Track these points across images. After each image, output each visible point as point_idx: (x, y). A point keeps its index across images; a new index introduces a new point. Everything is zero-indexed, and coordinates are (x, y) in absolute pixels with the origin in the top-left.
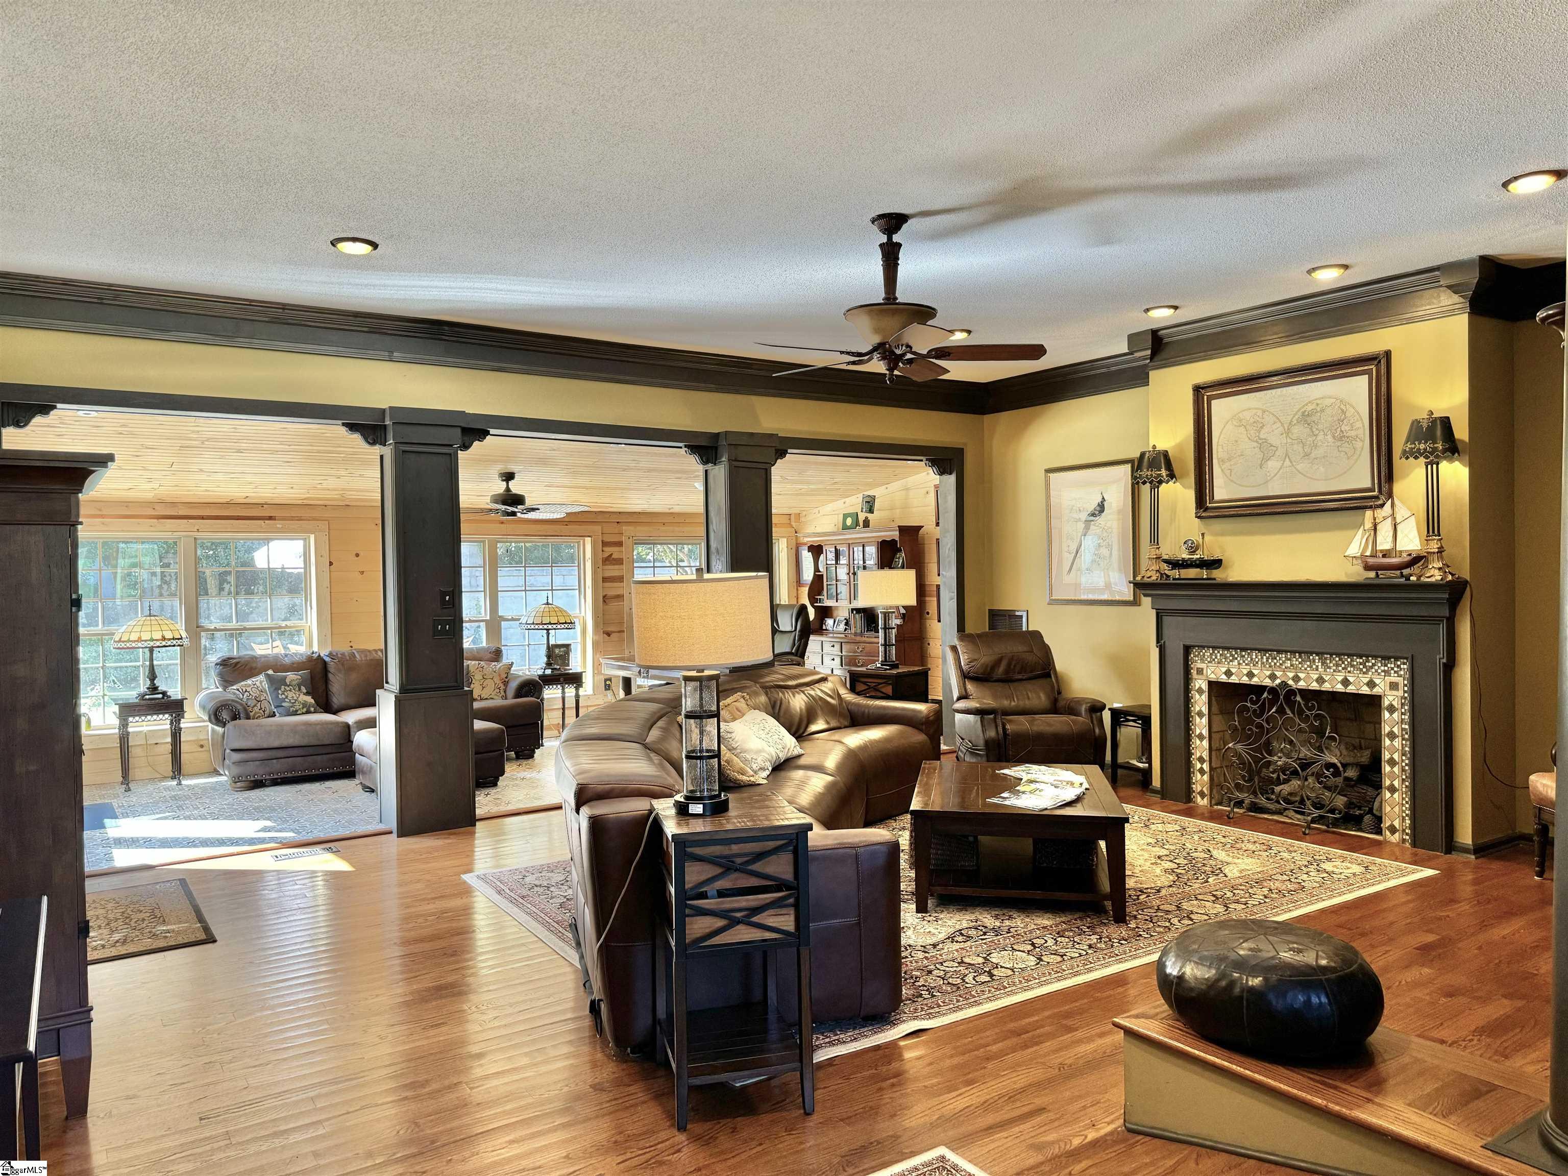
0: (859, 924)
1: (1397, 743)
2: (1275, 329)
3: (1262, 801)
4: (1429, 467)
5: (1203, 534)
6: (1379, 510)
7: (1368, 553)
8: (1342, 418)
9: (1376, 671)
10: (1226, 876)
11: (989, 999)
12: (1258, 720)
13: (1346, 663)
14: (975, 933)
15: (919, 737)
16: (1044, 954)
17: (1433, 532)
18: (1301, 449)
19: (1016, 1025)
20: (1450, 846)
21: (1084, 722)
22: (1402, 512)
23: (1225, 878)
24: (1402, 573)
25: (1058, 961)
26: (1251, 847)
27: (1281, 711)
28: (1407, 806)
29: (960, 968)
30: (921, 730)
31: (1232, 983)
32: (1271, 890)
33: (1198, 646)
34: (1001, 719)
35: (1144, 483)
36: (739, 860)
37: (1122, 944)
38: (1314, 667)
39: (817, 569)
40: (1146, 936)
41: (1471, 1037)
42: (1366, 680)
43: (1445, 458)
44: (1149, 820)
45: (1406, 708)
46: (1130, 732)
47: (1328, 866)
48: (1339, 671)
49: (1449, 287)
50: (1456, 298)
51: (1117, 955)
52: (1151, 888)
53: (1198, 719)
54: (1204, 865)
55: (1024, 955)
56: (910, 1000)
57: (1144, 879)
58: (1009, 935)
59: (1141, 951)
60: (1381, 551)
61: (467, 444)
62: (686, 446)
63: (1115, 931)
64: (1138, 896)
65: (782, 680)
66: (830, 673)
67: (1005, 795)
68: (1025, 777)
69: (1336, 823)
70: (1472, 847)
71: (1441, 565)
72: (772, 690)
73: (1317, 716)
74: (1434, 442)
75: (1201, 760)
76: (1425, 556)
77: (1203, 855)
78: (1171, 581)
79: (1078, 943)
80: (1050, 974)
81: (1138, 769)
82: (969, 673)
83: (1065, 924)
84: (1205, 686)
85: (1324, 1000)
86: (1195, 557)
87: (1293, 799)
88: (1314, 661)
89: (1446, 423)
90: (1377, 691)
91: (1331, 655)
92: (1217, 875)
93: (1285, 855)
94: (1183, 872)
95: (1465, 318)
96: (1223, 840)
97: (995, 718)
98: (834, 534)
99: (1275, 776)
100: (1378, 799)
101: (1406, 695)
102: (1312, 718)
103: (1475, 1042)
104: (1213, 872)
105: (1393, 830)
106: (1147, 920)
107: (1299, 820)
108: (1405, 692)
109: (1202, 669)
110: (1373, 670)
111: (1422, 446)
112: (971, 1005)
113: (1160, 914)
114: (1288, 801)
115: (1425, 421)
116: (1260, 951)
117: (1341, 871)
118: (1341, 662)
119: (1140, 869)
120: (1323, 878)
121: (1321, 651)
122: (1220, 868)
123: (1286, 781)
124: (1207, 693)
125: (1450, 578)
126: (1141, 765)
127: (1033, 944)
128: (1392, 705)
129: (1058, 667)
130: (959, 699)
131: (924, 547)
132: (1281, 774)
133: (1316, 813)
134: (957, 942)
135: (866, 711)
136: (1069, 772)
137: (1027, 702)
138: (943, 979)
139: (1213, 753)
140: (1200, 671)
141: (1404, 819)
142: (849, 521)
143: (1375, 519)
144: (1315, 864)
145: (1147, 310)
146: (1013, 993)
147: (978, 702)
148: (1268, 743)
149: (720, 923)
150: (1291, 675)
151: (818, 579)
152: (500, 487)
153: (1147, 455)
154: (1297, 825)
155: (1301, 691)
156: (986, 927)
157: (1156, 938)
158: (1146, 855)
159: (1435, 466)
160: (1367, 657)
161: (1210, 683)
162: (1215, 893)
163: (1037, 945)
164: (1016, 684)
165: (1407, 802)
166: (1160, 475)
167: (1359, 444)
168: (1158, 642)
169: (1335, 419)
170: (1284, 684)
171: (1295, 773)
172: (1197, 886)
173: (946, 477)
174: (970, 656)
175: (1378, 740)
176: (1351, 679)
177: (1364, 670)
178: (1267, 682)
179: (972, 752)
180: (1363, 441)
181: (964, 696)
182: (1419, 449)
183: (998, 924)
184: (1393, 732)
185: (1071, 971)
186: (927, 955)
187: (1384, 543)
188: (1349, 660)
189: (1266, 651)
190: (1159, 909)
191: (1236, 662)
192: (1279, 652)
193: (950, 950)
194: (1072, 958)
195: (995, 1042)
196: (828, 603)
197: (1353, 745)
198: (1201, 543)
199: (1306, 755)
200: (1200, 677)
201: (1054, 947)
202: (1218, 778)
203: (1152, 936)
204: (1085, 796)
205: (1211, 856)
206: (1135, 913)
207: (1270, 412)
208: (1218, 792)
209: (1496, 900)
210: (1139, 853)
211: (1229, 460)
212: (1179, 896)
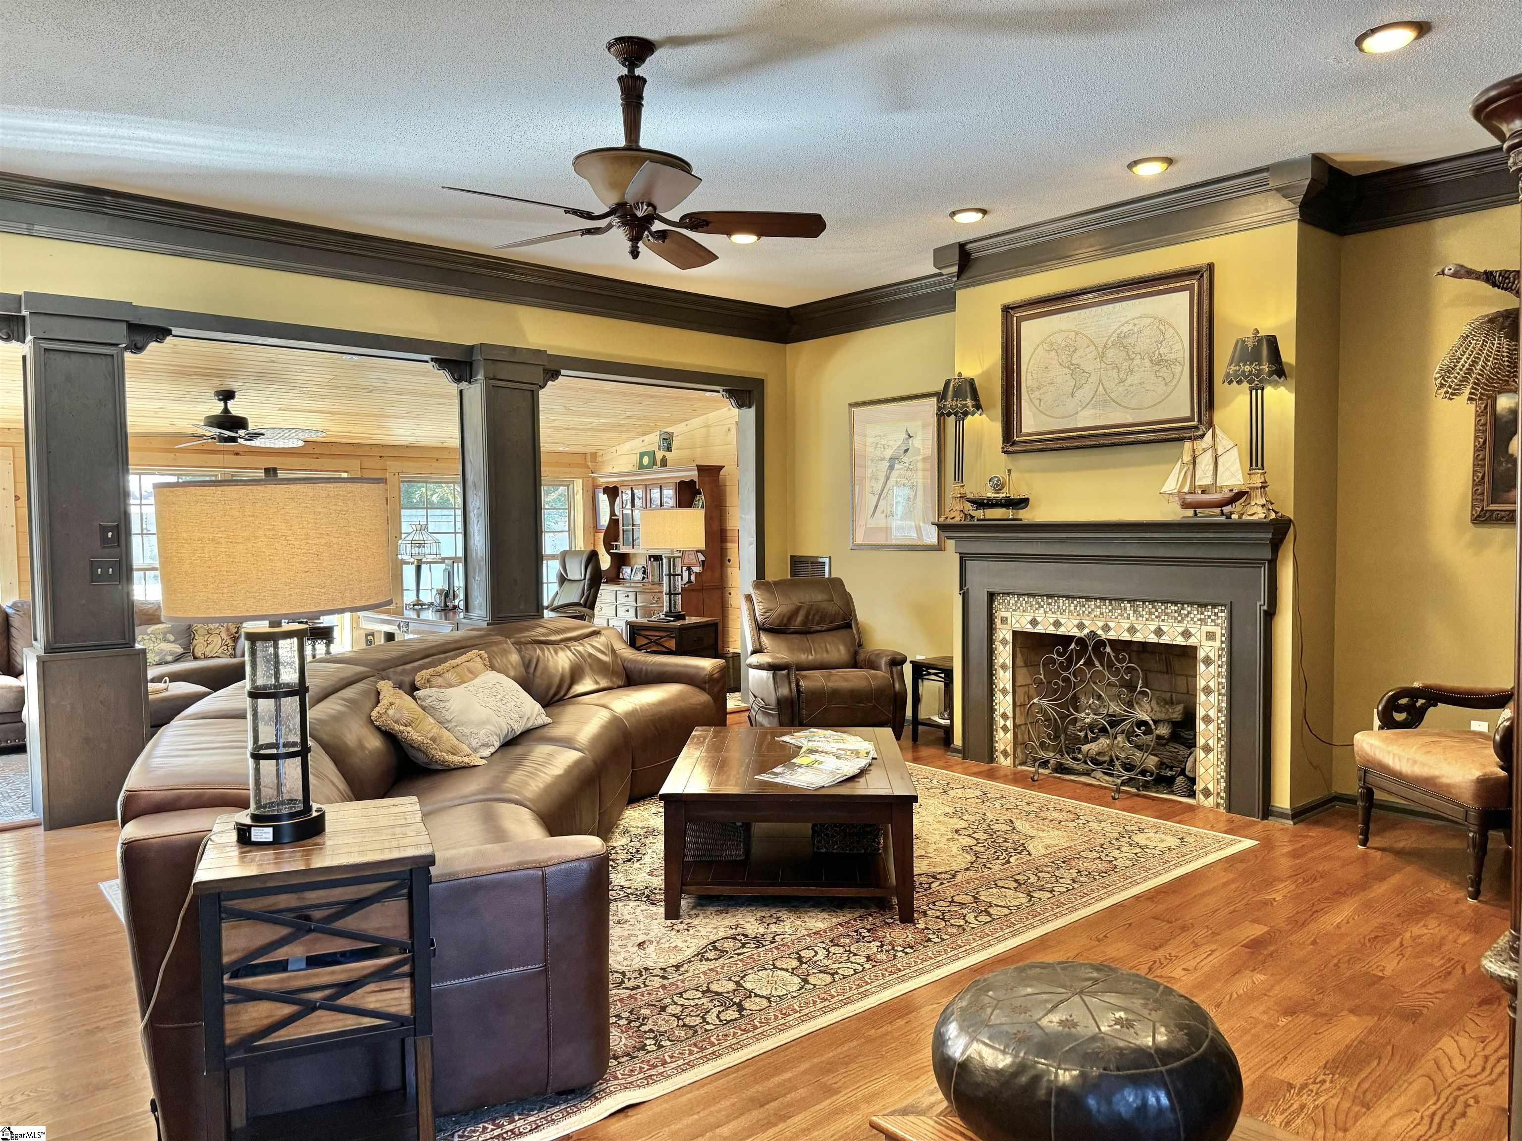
0: (546, 970)
1: (1213, 698)
2: (1092, 240)
3: (1068, 761)
4: (1254, 392)
5: (1009, 471)
6: (1198, 442)
7: (1186, 490)
8: (1161, 339)
9: (1192, 619)
10: (1030, 854)
11: (732, 1048)
12: (1065, 674)
13: (1160, 611)
14: (732, 944)
15: (703, 698)
16: (811, 972)
17: (1257, 465)
18: (1115, 375)
19: (760, 1089)
20: (1267, 811)
21: (883, 676)
22: (1224, 443)
23: (1028, 857)
24: (1222, 511)
25: (828, 982)
26: (1057, 815)
27: (1089, 663)
28: (1223, 767)
29: (704, 1000)
30: (704, 689)
31: (1037, 1079)
32: (1079, 872)
33: (1003, 593)
34: (796, 675)
35: (949, 414)
36: (317, 914)
37: (907, 953)
38: (1125, 615)
39: (613, 513)
40: (937, 940)
41: (1321, 1077)
42: (1181, 630)
43: (1270, 383)
44: (948, 784)
45: (1224, 659)
46: (932, 687)
47: (1140, 839)
48: (1153, 620)
49: (1278, 190)
50: (1285, 203)
51: (900, 970)
52: (946, 873)
53: (1001, 672)
54: (1006, 840)
55: (787, 974)
56: (628, 1055)
57: (938, 860)
58: (773, 945)
59: (928, 963)
60: (1200, 486)
61: (139, 345)
62: (432, 360)
63: (900, 934)
64: (930, 884)
65: (544, 635)
66: (606, 625)
67: (777, 770)
68: (806, 745)
69: (1146, 786)
70: (1290, 812)
71: (1264, 502)
72: (529, 646)
73: (1129, 670)
74: (1260, 365)
75: (1004, 716)
76: (1247, 492)
77: (1005, 827)
78: (976, 522)
79: (855, 955)
80: (814, 1002)
81: (939, 726)
82: (763, 624)
83: (842, 926)
84: (1009, 637)
85: (1164, 1101)
86: (1001, 495)
87: (1101, 759)
88: (1125, 609)
89: (1272, 342)
90: (1192, 642)
91: (1144, 602)
92: (1020, 853)
93: (1094, 825)
94: (983, 849)
95: (1295, 224)
96: (1027, 808)
97: (788, 674)
98: (629, 474)
99: (1082, 734)
100: (1191, 759)
101: (1223, 646)
102: (1122, 671)
103: (1327, 1085)
104: (1015, 849)
105: (1207, 793)
106: (938, 917)
107: (1107, 782)
108: (1222, 642)
109: (1007, 618)
110: (1189, 619)
111: (1247, 368)
112: (707, 1059)
113: (953, 908)
114: (1096, 762)
115: (1251, 340)
116: (1075, 1025)
117: (1155, 845)
118: (1154, 610)
119: (935, 847)
120: (1136, 854)
121: (1132, 597)
122: (1023, 844)
123: (1094, 740)
124: (1011, 644)
125: (1273, 516)
126: (942, 722)
127: (800, 959)
128: (1208, 657)
129: (860, 617)
130: (753, 652)
131: (725, 490)
132: (1089, 732)
133: (1126, 775)
134: (707, 960)
135: (644, 668)
136: (858, 738)
137: (825, 655)
138: (678, 1018)
139: (1018, 709)
140: (1004, 620)
141: (1218, 782)
142: (646, 460)
143: (1194, 451)
144: (1127, 836)
145: (953, 214)
146: (764, 1036)
147: (771, 657)
148: (1075, 698)
149: (287, 1010)
150: (1101, 624)
151: (614, 523)
152: (217, 408)
153: (952, 383)
154: (1106, 788)
155: (1111, 641)
156: (746, 936)
157: (947, 941)
158: (943, 829)
159: (1259, 392)
160: (1183, 604)
161: (1015, 633)
162: (1017, 877)
163: (804, 960)
164: (815, 635)
165: (1222, 763)
166: (965, 405)
167: (1178, 369)
168: (961, 589)
169: (1153, 340)
170: (1093, 634)
171: (1104, 730)
172: (997, 868)
173: (745, 410)
174: (766, 606)
175: (1191, 694)
176: (1165, 629)
177: (1179, 618)
178: (1075, 632)
179: (765, 710)
180: (1183, 366)
181: (757, 651)
182: (1244, 371)
183: (762, 930)
184: (1208, 686)
185: (841, 998)
186: (665, 982)
187: (1204, 477)
188: (1163, 607)
189: (1074, 598)
190: (952, 901)
191: (1042, 611)
192: (1088, 599)
193: (696, 972)
194: (845, 977)
195: (729, 1120)
196: (623, 550)
197: (1164, 700)
198: (1007, 480)
199: (1115, 711)
200: (1004, 626)
201: (825, 961)
202: (1023, 735)
203: (943, 940)
204: (871, 768)
205: (1014, 829)
206: (925, 907)
207: (1084, 335)
208: (1023, 752)
209: (1321, 877)
210: (935, 827)
211: (1039, 388)
212: (977, 882)
